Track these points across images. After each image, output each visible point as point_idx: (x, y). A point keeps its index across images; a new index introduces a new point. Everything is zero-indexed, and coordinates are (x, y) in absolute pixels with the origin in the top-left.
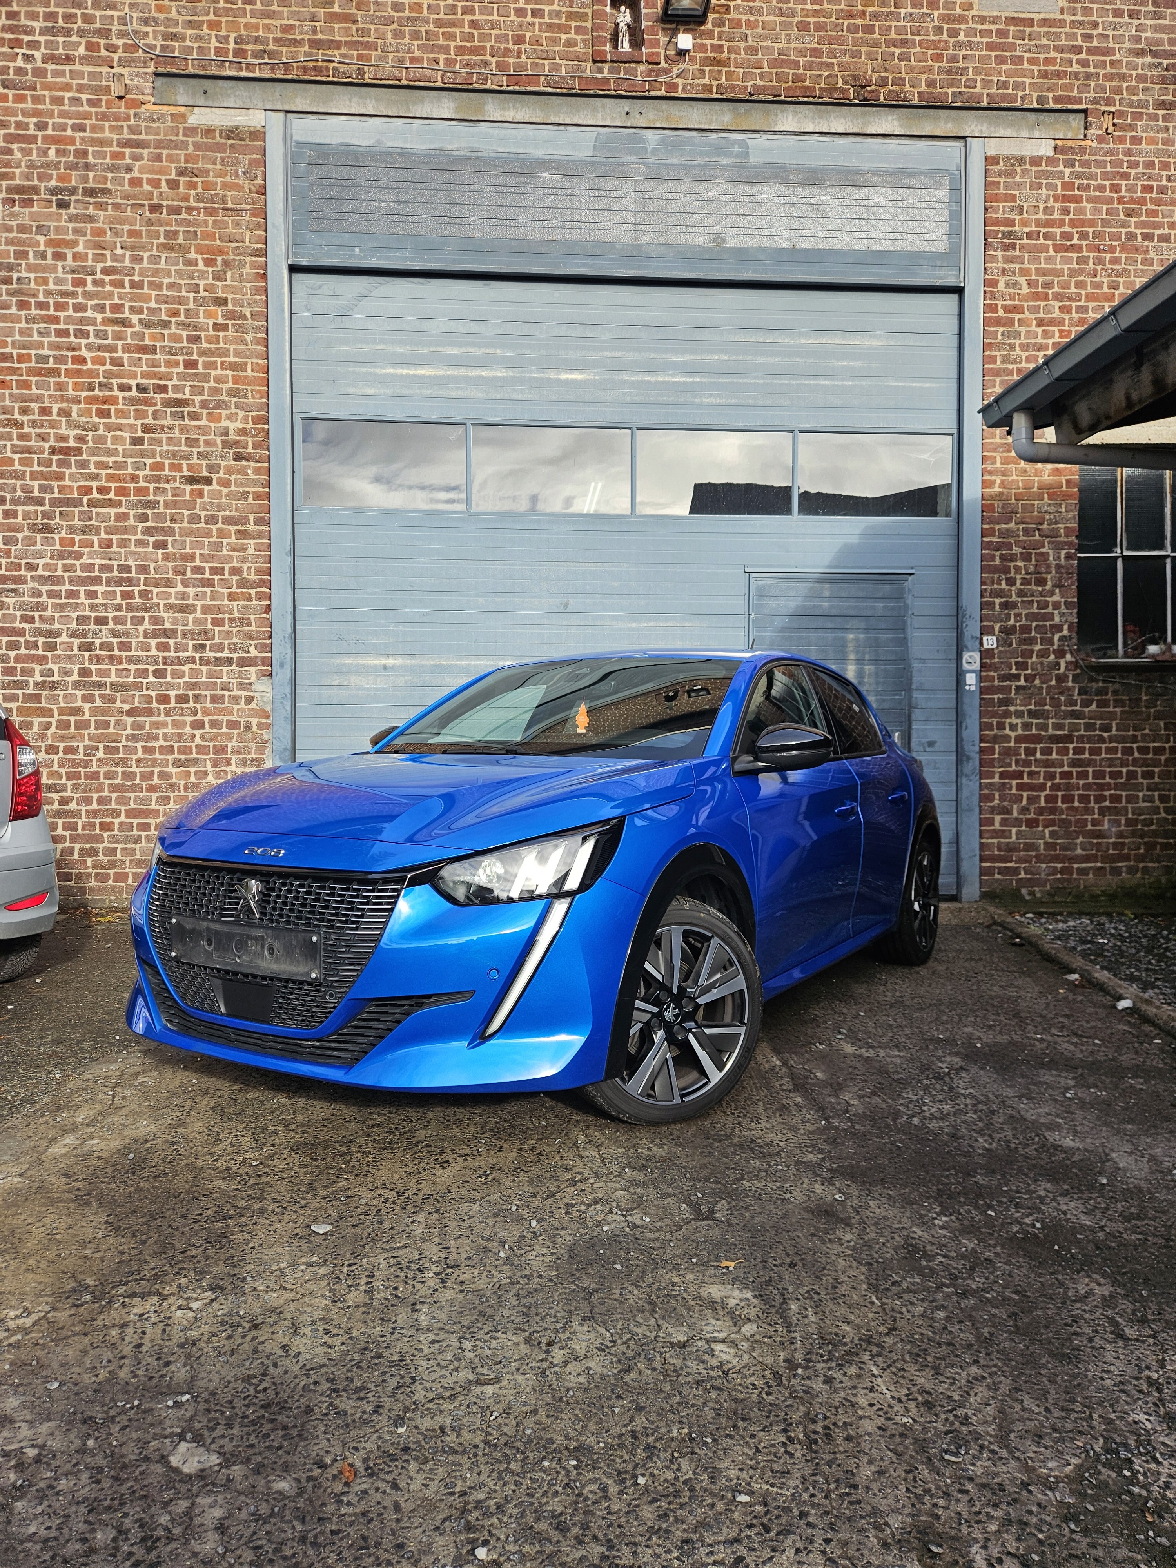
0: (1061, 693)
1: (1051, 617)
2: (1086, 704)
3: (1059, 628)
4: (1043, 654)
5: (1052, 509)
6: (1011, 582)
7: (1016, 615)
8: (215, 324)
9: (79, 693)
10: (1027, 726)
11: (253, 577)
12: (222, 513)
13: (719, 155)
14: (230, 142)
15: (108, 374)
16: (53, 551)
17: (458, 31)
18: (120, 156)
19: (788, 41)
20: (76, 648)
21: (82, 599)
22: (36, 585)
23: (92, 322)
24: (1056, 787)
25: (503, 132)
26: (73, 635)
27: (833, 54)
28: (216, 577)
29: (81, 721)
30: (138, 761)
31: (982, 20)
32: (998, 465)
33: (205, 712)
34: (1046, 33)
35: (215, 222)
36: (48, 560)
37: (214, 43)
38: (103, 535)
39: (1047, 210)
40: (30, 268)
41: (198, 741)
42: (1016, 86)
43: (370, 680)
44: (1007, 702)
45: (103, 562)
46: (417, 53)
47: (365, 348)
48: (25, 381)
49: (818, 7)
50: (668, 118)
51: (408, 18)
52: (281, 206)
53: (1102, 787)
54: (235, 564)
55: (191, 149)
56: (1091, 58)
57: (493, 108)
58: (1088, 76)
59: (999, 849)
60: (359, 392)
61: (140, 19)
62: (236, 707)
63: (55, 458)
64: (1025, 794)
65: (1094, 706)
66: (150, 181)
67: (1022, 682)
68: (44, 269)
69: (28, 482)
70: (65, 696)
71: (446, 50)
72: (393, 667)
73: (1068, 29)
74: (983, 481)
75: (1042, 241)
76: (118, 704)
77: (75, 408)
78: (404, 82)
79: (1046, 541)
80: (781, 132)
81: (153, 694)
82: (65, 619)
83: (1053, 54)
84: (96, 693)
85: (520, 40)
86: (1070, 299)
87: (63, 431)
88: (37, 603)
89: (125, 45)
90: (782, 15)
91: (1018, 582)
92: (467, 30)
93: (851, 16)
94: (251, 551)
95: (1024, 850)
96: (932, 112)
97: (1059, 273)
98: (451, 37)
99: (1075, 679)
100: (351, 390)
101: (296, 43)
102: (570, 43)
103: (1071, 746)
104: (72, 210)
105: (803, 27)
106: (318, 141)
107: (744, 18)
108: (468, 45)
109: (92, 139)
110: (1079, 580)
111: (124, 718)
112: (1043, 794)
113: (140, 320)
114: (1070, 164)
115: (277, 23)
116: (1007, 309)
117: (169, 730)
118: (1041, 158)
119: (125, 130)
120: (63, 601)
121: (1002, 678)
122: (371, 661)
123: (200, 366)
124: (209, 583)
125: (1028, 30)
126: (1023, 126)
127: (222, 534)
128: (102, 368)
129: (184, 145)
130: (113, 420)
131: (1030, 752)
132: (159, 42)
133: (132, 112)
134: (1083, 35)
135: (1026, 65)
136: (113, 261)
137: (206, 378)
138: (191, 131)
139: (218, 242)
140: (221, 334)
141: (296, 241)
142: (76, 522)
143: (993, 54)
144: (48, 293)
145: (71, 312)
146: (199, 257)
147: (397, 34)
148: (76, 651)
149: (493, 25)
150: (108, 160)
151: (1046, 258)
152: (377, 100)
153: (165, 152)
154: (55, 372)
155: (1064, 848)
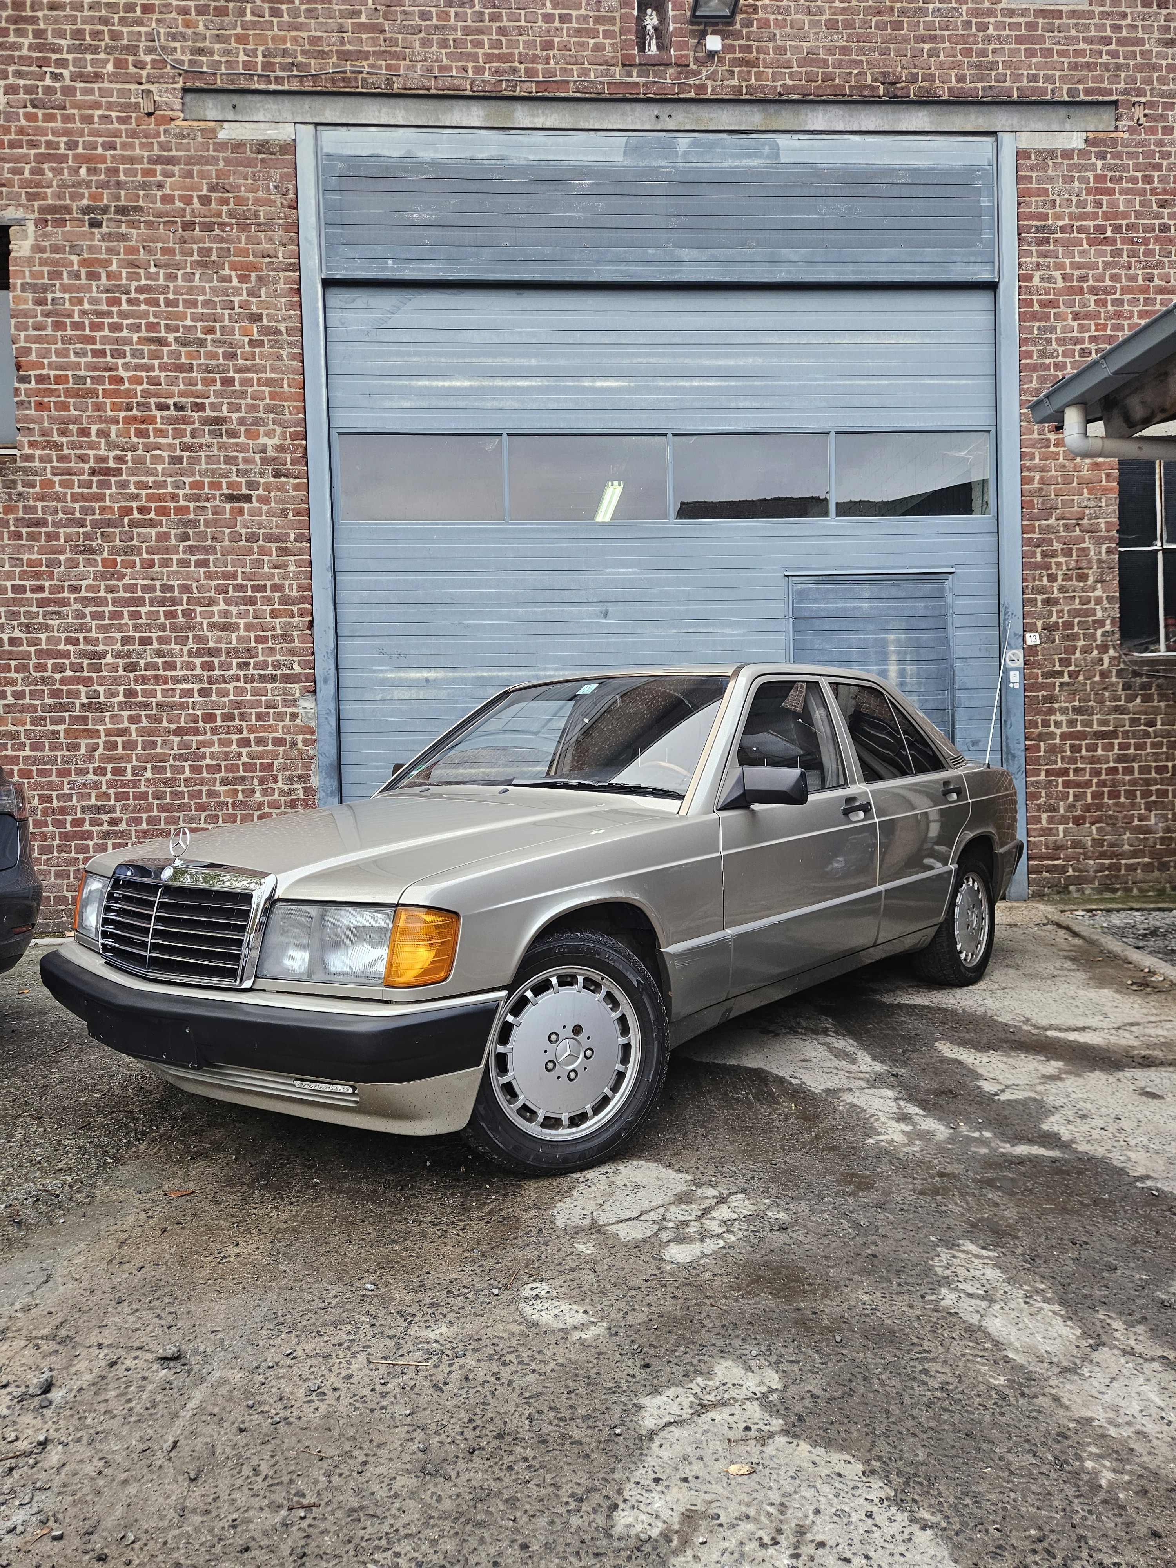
0: (1105, 689)
1: (1092, 612)
2: (1130, 699)
3: (1101, 623)
4: (1086, 650)
5: (1091, 504)
6: (1052, 578)
7: (1058, 612)
8: (250, 340)
9: (125, 714)
10: (1072, 723)
11: (294, 593)
12: (262, 531)
13: (750, 156)
14: (260, 156)
15: (146, 394)
16: (95, 573)
17: (485, 38)
18: (152, 173)
19: (817, 40)
20: (121, 669)
21: (126, 620)
22: (80, 607)
23: (129, 342)
24: (1102, 784)
25: (534, 139)
26: (118, 656)
27: (862, 52)
28: (258, 595)
29: (128, 742)
30: (186, 780)
31: (1011, 13)
32: (1037, 461)
33: (251, 730)
34: (1076, 25)
35: (247, 238)
36: (90, 582)
37: (242, 57)
38: (145, 556)
39: (1081, 204)
40: (65, 289)
41: (245, 758)
42: (1048, 79)
43: (413, 694)
44: (1051, 699)
45: (145, 582)
46: (445, 61)
47: (399, 361)
48: (63, 403)
49: (846, 5)
50: (698, 120)
51: (436, 27)
52: (313, 220)
53: (1147, 782)
54: (277, 581)
55: (221, 164)
56: (1121, 49)
57: (522, 115)
58: (1118, 67)
59: (1047, 848)
60: (395, 405)
61: (168, 34)
62: (281, 724)
63: (95, 479)
64: (1071, 791)
65: (1138, 700)
66: (182, 198)
67: (1066, 679)
68: (80, 288)
69: (69, 504)
70: (112, 717)
71: (474, 57)
72: (435, 680)
73: (1097, 20)
74: (1022, 478)
75: (1076, 234)
76: (165, 724)
77: (113, 428)
78: (433, 91)
79: (1087, 536)
80: (811, 132)
81: (199, 713)
82: (109, 641)
83: (1082, 46)
84: (143, 713)
85: (548, 45)
86: (1105, 292)
87: (102, 452)
88: (81, 625)
89: (153, 61)
90: (810, 13)
91: (1060, 578)
92: (495, 37)
93: (879, 13)
94: (292, 568)
95: (1073, 847)
96: (961, 108)
97: (1095, 266)
98: (479, 44)
99: (1120, 673)
100: (387, 404)
101: (322, 54)
102: (598, 48)
103: (1116, 742)
104: (105, 229)
105: (832, 25)
106: (349, 153)
107: (772, 17)
108: (496, 52)
109: (123, 156)
110: (1120, 575)
111: (171, 737)
112: (1089, 791)
113: (176, 339)
114: (1102, 156)
115: (305, 35)
116: (1042, 304)
117: (216, 749)
118: (1073, 150)
119: (156, 147)
120: (107, 622)
121: (1046, 675)
122: (414, 675)
123: (237, 384)
124: (251, 601)
125: (1057, 22)
126: (1054, 118)
127: (262, 551)
128: (139, 388)
129: (215, 160)
130: (152, 439)
131: (1075, 749)
132: (187, 58)
133: (162, 129)
134: (1112, 26)
135: (1056, 57)
136: (147, 279)
137: (243, 394)
138: (222, 146)
139: (251, 258)
140: (257, 350)
141: (329, 255)
142: (118, 543)
143: (1023, 47)
144: (83, 313)
145: (106, 332)
146: (233, 273)
147: (425, 43)
148: (121, 672)
149: (521, 31)
150: (139, 178)
151: (1080, 252)
152: (406, 110)
153: (196, 168)
154: (93, 393)
155: (1112, 845)
